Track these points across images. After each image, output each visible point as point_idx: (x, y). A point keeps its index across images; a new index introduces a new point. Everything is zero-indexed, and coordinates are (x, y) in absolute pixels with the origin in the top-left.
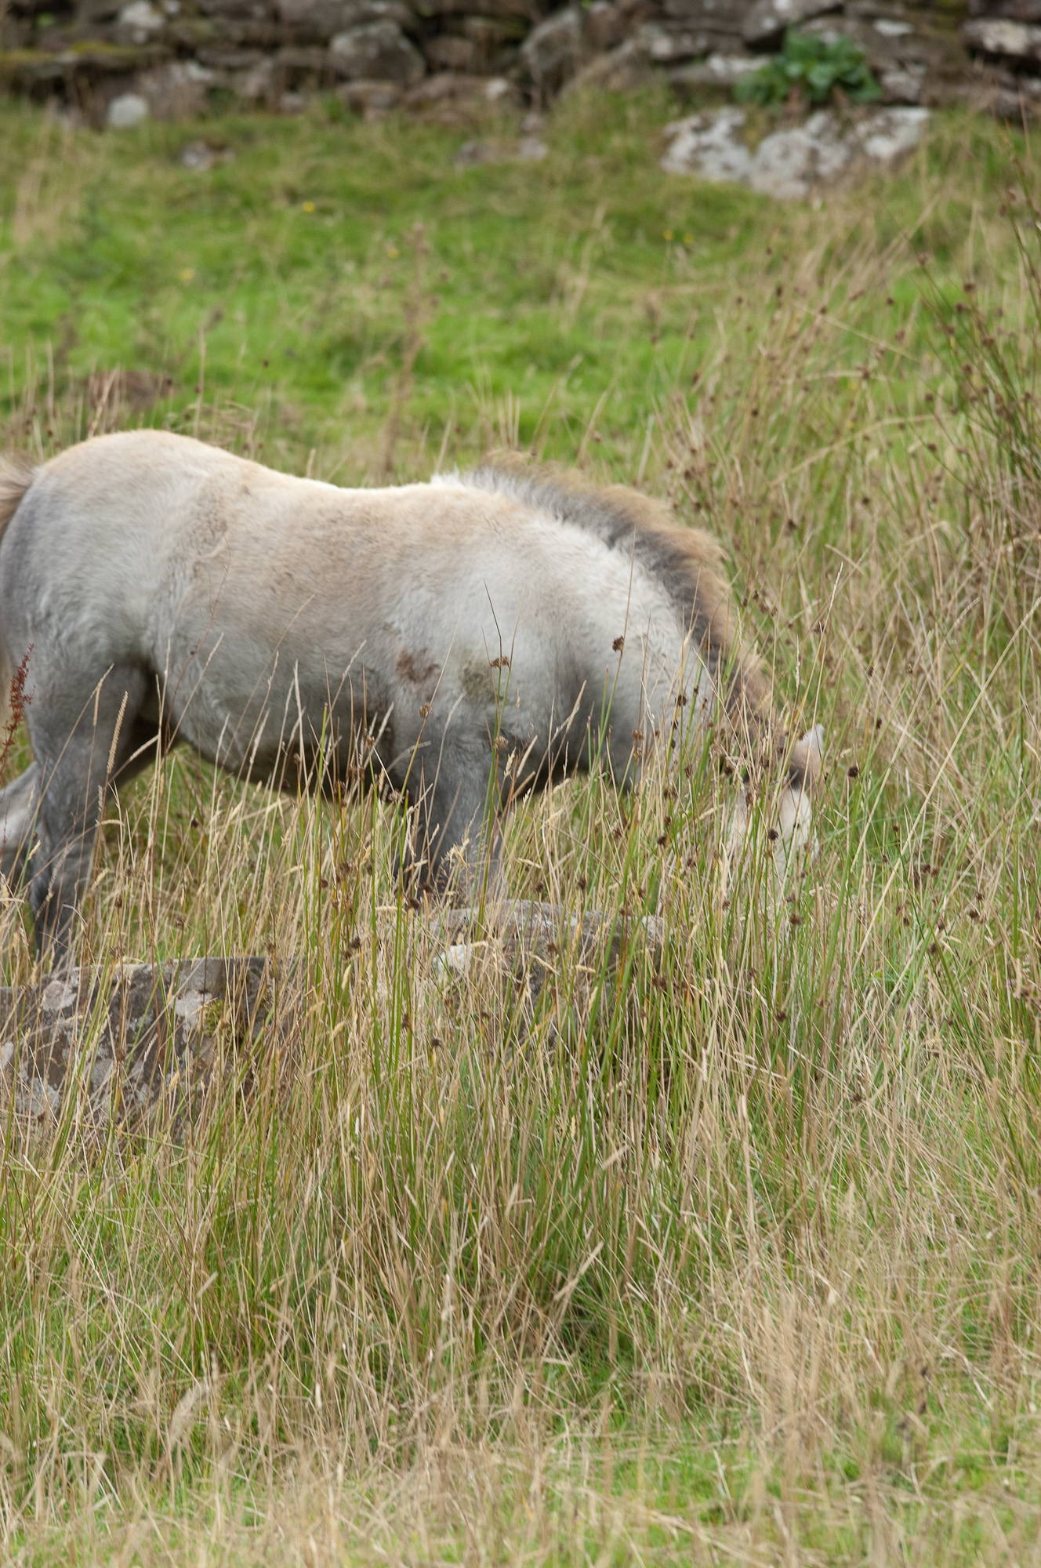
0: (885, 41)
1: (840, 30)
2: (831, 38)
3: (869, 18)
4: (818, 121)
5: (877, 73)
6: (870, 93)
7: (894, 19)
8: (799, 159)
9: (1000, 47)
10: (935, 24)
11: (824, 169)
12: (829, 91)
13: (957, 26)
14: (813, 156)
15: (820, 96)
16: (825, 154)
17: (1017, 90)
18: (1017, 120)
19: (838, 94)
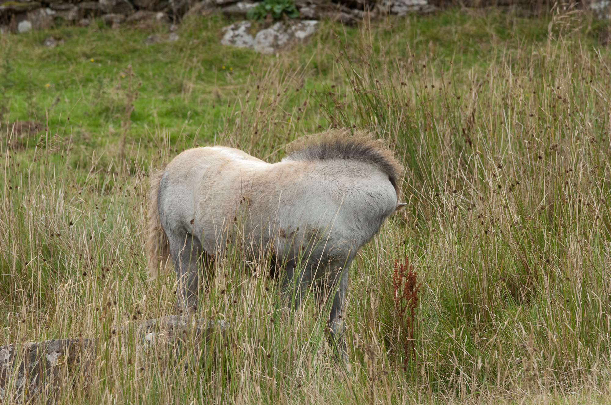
4: (277, 25)
5: (298, 8)
6: (295, 15)
8: (271, 39)
11: (280, 43)
12: (281, 14)
14: (276, 38)
15: (277, 16)
16: (280, 37)
17: (349, 13)
18: (349, 23)
19: (284, 15)
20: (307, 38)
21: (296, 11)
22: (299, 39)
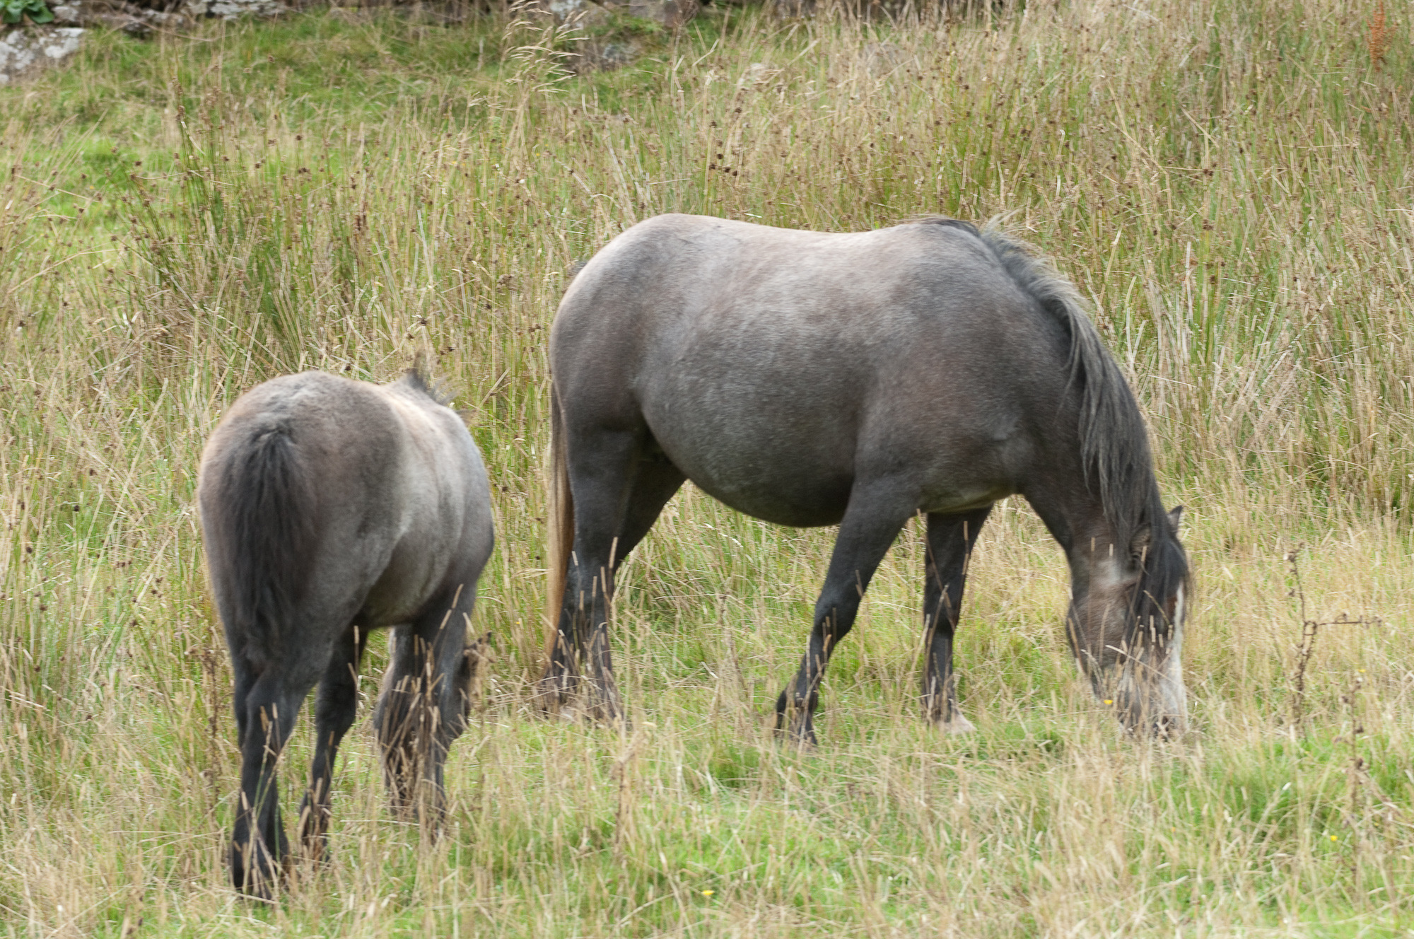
4: (14, 36)
5: (50, 5)
6: (46, 18)
8: (3, 59)
12: (21, 16)
14: (11, 57)
15: (14, 20)
16: (19, 56)
17: (138, 15)
18: (138, 33)
19: (26, 18)
20: (65, 59)
21: (45, 10)
22: (52, 60)
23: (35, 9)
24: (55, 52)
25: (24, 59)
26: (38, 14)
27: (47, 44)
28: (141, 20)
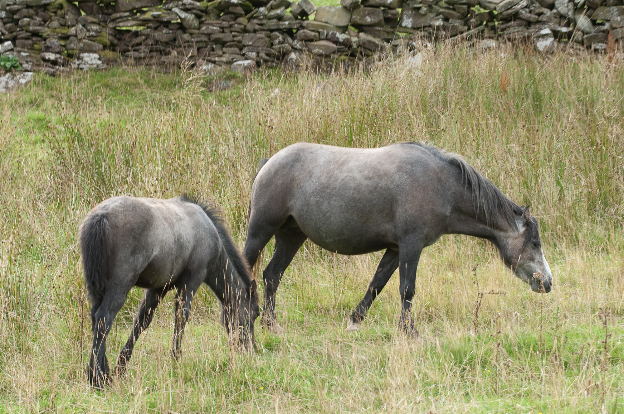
0: (23, 57)
1: (13, 54)
2: (11, 56)
3: (19, 52)
4: (8, 75)
5: (21, 64)
6: (20, 68)
7: (25, 52)
8: (4, 83)
9: (49, 58)
10: (34, 53)
11: (9, 86)
13: (40, 53)
14: (7, 83)
15: (8, 69)
17: (53, 68)
18: (53, 75)
19: (12, 68)
20: (26, 83)
21: (20, 66)
22: (22, 84)
23: (16, 65)
24: (23, 81)
25: (11, 83)
26: (17, 67)
27: (20, 78)
28: (54, 70)
